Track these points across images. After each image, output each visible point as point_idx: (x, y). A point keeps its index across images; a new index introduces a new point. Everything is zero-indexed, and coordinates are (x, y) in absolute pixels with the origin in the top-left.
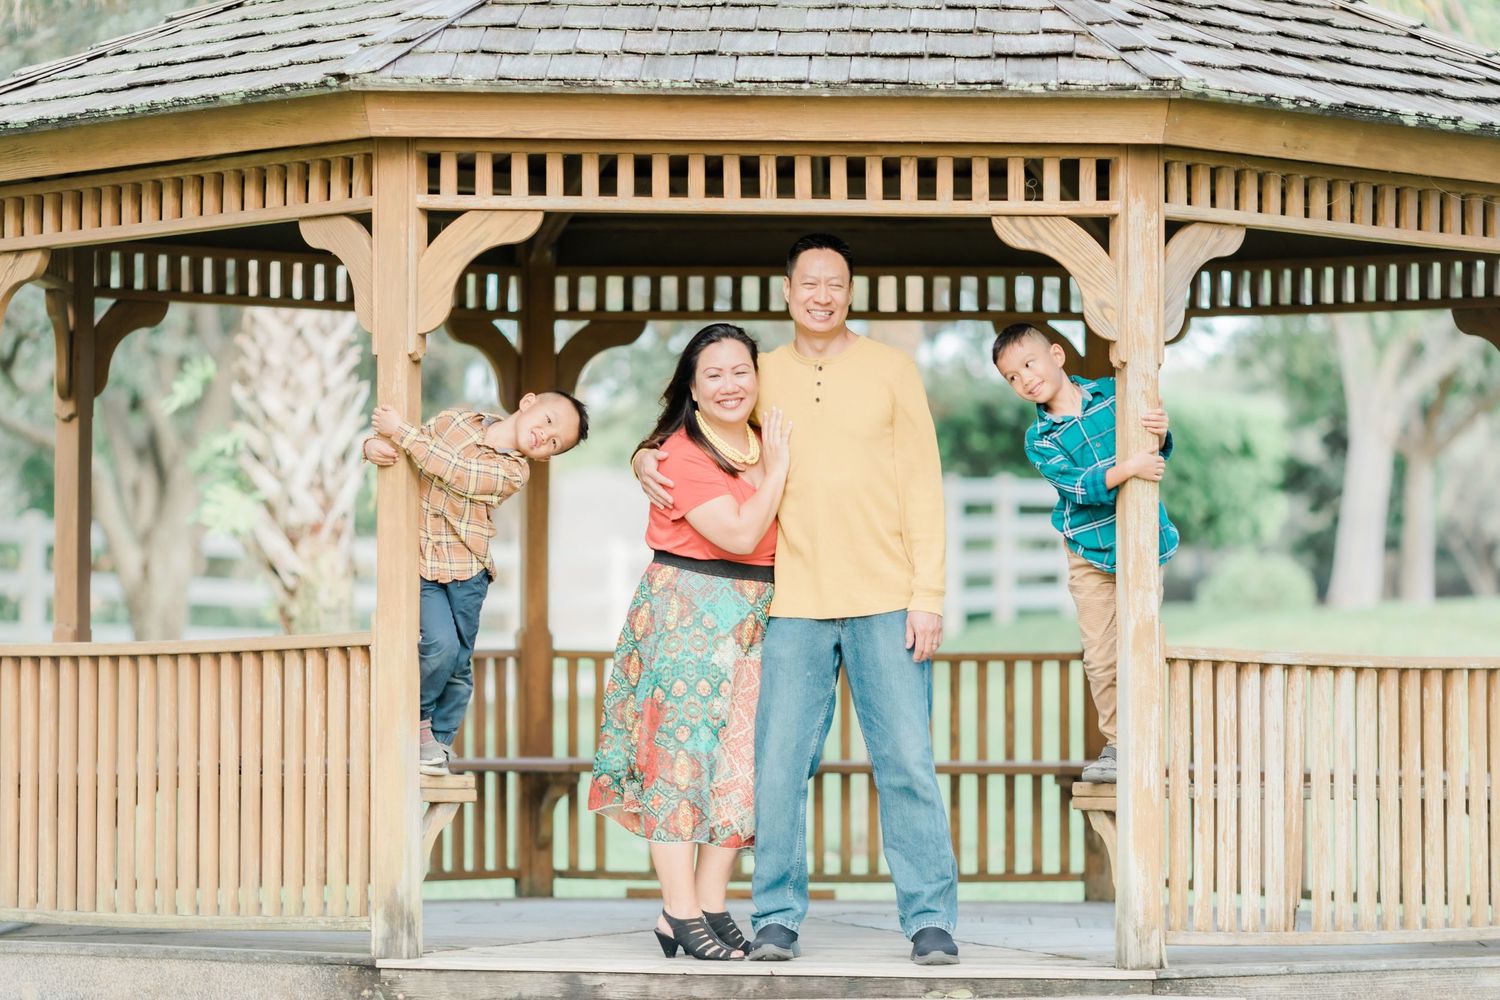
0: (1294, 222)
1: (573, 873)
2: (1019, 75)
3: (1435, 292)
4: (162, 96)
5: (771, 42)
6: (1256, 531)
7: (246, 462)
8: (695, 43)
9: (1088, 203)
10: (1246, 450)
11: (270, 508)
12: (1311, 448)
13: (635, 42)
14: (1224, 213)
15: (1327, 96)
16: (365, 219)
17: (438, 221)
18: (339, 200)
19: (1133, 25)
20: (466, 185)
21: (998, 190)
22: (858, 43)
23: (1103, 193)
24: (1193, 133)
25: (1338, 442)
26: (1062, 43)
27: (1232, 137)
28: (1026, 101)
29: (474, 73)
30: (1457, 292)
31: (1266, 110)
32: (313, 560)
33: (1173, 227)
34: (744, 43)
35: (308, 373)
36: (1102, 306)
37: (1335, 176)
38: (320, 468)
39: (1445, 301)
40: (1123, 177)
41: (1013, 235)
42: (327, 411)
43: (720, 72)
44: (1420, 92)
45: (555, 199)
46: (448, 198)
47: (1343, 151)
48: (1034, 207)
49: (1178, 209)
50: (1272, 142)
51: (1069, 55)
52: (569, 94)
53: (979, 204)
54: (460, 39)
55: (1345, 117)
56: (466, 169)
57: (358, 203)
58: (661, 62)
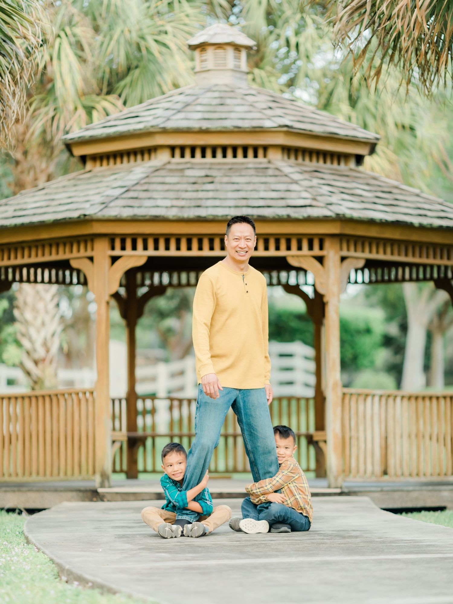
0: (381, 256)
1: (145, 471)
2: (295, 212)
3: (428, 276)
4: (26, 220)
5: (217, 203)
6: (372, 363)
7: (19, 337)
8: (193, 203)
9: (316, 252)
10: (368, 331)
11: (28, 353)
12: (393, 330)
13: (175, 203)
14: (359, 254)
15: (390, 218)
16: (91, 259)
17: (114, 259)
18: (82, 253)
19: (330, 196)
20: (123, 248)
21: (289, 248)
22: (244, 203)
23: (321, 248)
24: (349, 230)
25: (404, 328)
26: (307, 202)
27: (361, 231)
28: (297, 221)
29: (126, 213)
30: (435, 275)
31: (371, 222)
32: (43, 371)
33: (343, 259)
34: (210, 203)
35: (41, 306)
36: (321, 283)
37: (393, 242)
38: (45, 339)
39: (432, 278)
40: (327, 244)
41: (293, 262)
42: (47, 319)
43: (203, 213)
44: (420, 215)
45: (151, 252)
46: (117, 252)
47: (396, 235)
48: (299, 253)
49: (345, 253)
50: (373, 232)
51: (310, 206)
52: (156, 220)
53: (282, 253)
54: (120, 202)
55: (397, 224)
56: (123, 242)
57: (89, 253)
58: (184, 209)
